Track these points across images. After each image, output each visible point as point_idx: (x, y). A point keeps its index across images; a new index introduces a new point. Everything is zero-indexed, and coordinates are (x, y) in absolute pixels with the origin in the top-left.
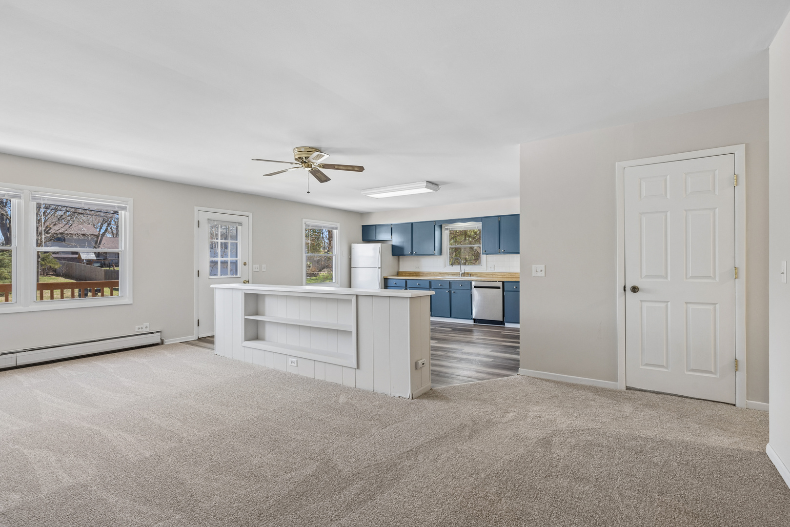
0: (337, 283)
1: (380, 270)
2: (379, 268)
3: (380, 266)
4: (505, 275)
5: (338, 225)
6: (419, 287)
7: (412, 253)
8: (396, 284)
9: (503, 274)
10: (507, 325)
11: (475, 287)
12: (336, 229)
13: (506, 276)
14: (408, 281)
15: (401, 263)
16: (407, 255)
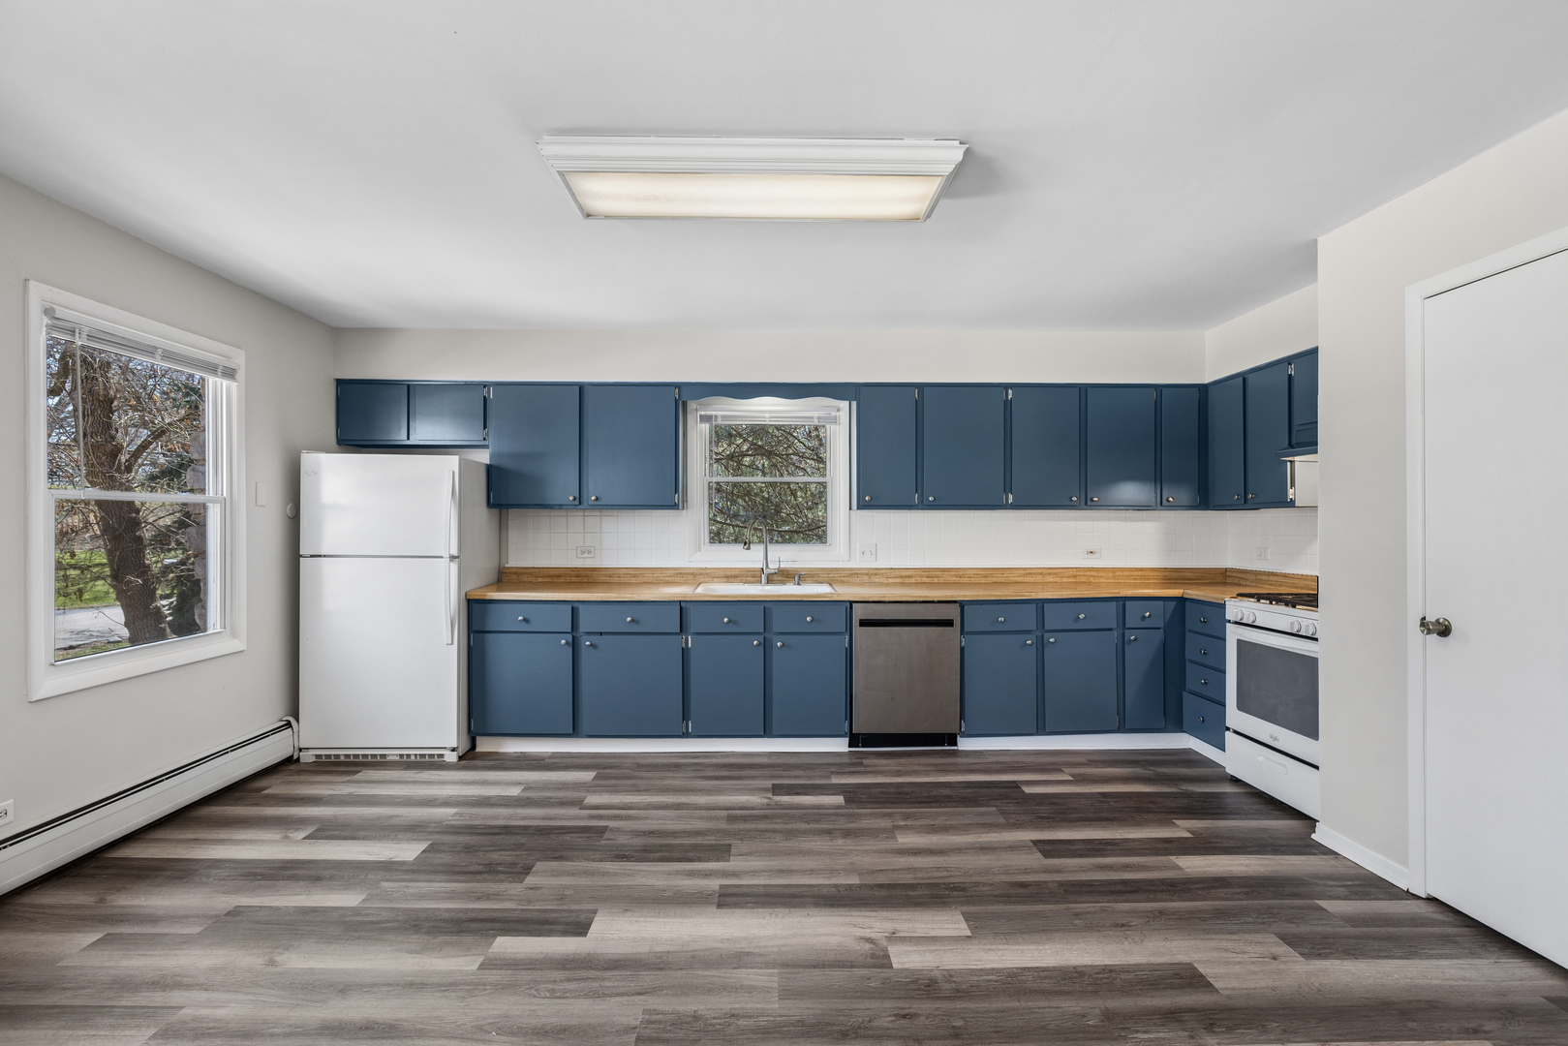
0: (234, 635)
1: (454, 567)
2: (452, 558)
3: (454, 552)
4: (909, 577)
5: (239, 359)
6: (635, 628)
7: (580, 499)
8: (526, 620)
9: (903, 573)
10: (965, 744)
11: (864, 623)
12: (230, 373)
13: (913, 580)
14: (582, 610)
15: (513, 535)
16: (560, 507)
